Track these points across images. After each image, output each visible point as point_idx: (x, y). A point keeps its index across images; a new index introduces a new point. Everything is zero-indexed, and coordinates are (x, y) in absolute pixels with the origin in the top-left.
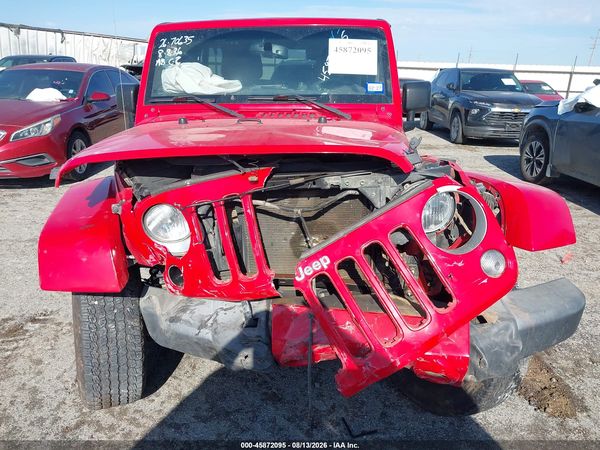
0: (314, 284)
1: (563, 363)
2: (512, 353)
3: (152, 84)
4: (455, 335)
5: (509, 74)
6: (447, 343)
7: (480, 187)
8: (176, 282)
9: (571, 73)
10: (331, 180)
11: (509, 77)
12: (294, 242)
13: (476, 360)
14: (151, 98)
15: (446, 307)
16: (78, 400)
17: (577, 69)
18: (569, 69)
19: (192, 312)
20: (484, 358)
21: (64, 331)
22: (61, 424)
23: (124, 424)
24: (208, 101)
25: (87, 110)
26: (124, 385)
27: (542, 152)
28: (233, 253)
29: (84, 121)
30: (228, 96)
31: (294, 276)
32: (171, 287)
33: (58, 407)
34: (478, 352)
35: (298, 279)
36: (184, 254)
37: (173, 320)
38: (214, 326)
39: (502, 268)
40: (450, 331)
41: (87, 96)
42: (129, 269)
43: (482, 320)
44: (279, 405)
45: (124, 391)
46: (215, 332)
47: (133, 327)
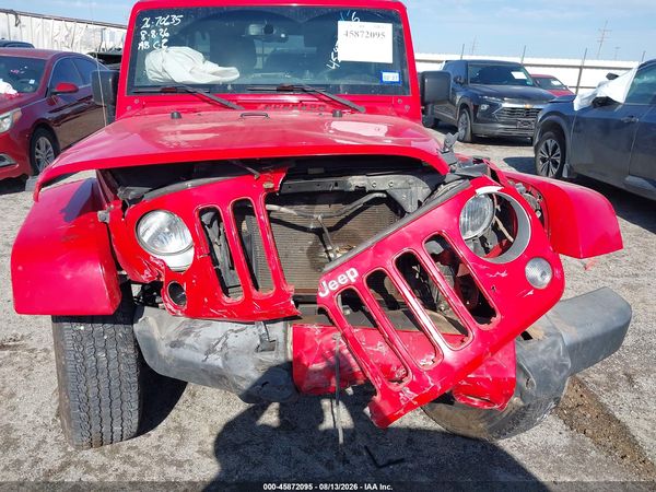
0: (340, 299)
1: (596, 377)
2: (561, 372)
3: (134, 71)
4: (500, 354)
5: (519, 67)
6: (491, 363)
7: (520, 188)
8: (178, 301)
9: (581, 68)
10: (356, 181)
11: (519, 71)
12: (312, 252)
13: (522, 381)
14: (133, 87)
15: (489, 323)
16: (62, 438)
17: (588, 63)
18: (578, 63)
19: (197, 335)
20: (532, 379)
21: (39, 359)
22: (42, 466)
23: (117, 464)
24: (201, 91)
25: (52, 103)
26: (117, 421)
27: (558, 151)
28: (245, 266)
29: (48, 116)
30: (225, 85)
31: (317, 291)
32: (171, 307)
33: (38, 447)
34: (525, 372)
35: (321, 295)
36: (187, 268)
37: (174, 345)
38: (225, 350)
39: (548, 279)
40: (494, 350)
41: (52, 87)
42: (121, 286)
43: (527, 337)
44: (293, 435)
45: (117, 428)
46: (226, 357)
47: (127, 355)
